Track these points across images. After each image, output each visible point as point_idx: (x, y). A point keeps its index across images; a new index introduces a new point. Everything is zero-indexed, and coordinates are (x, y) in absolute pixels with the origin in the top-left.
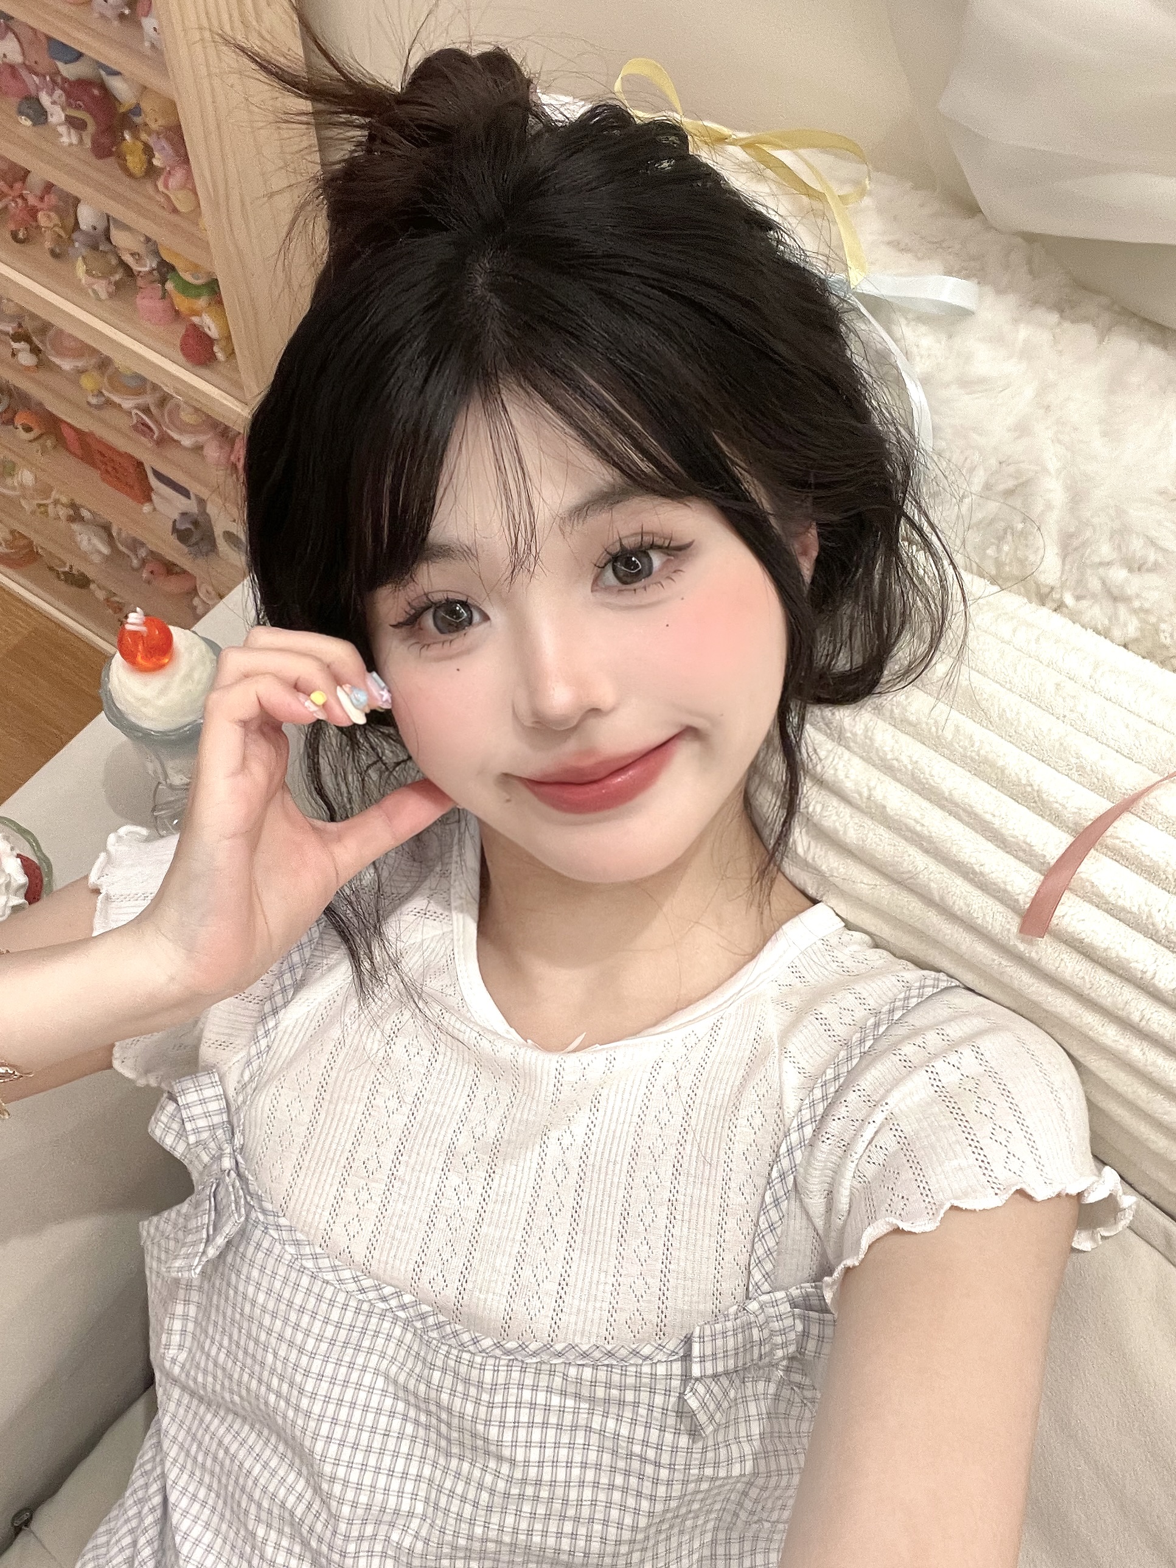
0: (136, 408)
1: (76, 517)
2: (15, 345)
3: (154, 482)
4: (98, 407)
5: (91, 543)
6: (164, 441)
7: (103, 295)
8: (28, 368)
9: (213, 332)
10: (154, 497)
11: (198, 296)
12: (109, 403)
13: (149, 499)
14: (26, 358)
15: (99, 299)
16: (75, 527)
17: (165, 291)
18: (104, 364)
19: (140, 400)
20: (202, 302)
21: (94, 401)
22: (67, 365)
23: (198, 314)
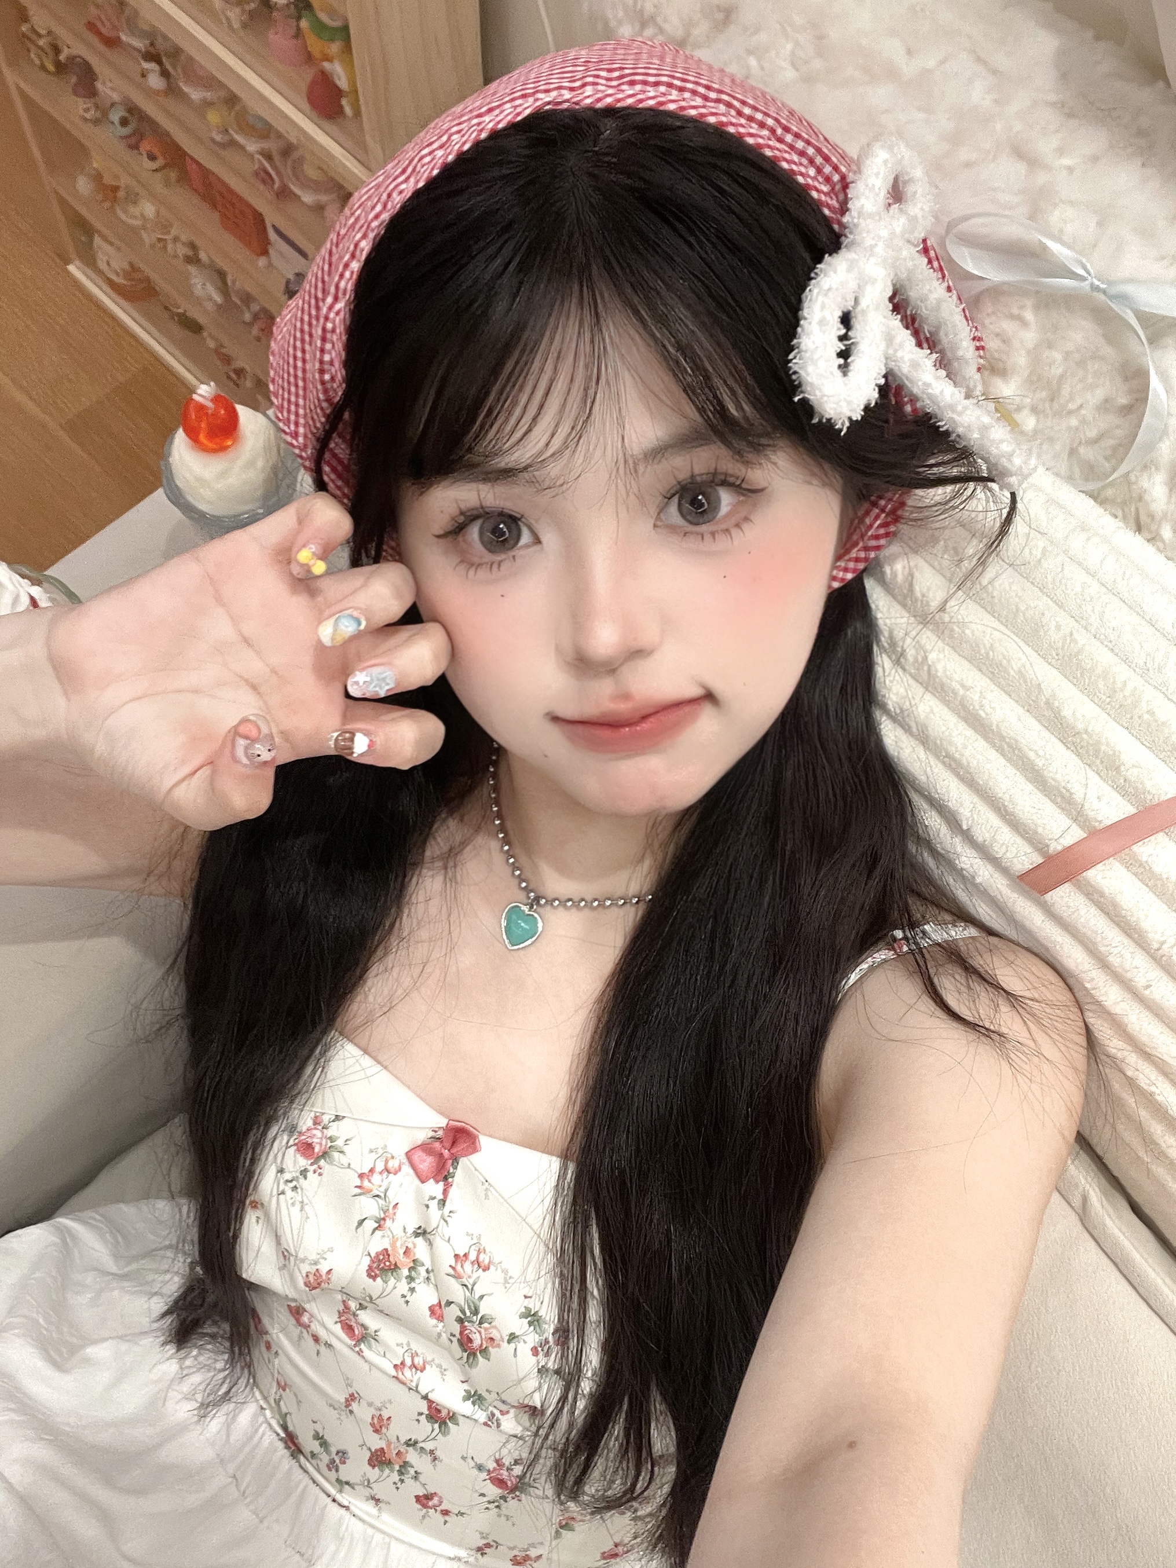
0: (261, 154)
1: (193, 259)
2: (146, 65)
3: (272, 235)
4: (223, 146)
5: (204, 288)
6: (284, 194)
7: (236, 25)
8: (157, 93)
9: (343, 83)
10: (271, 251)
11: (332, 40)
12: (232, 143)
13: (265, 252)
14: (155, 81)
15: (230, 26)
16: (192, 269)
17: (298, 28)
18: (232, 100)
19: (265, 145)
20: (335, 48)
21: (218, 138)
22: (196, 95)
23: (330, 60)
